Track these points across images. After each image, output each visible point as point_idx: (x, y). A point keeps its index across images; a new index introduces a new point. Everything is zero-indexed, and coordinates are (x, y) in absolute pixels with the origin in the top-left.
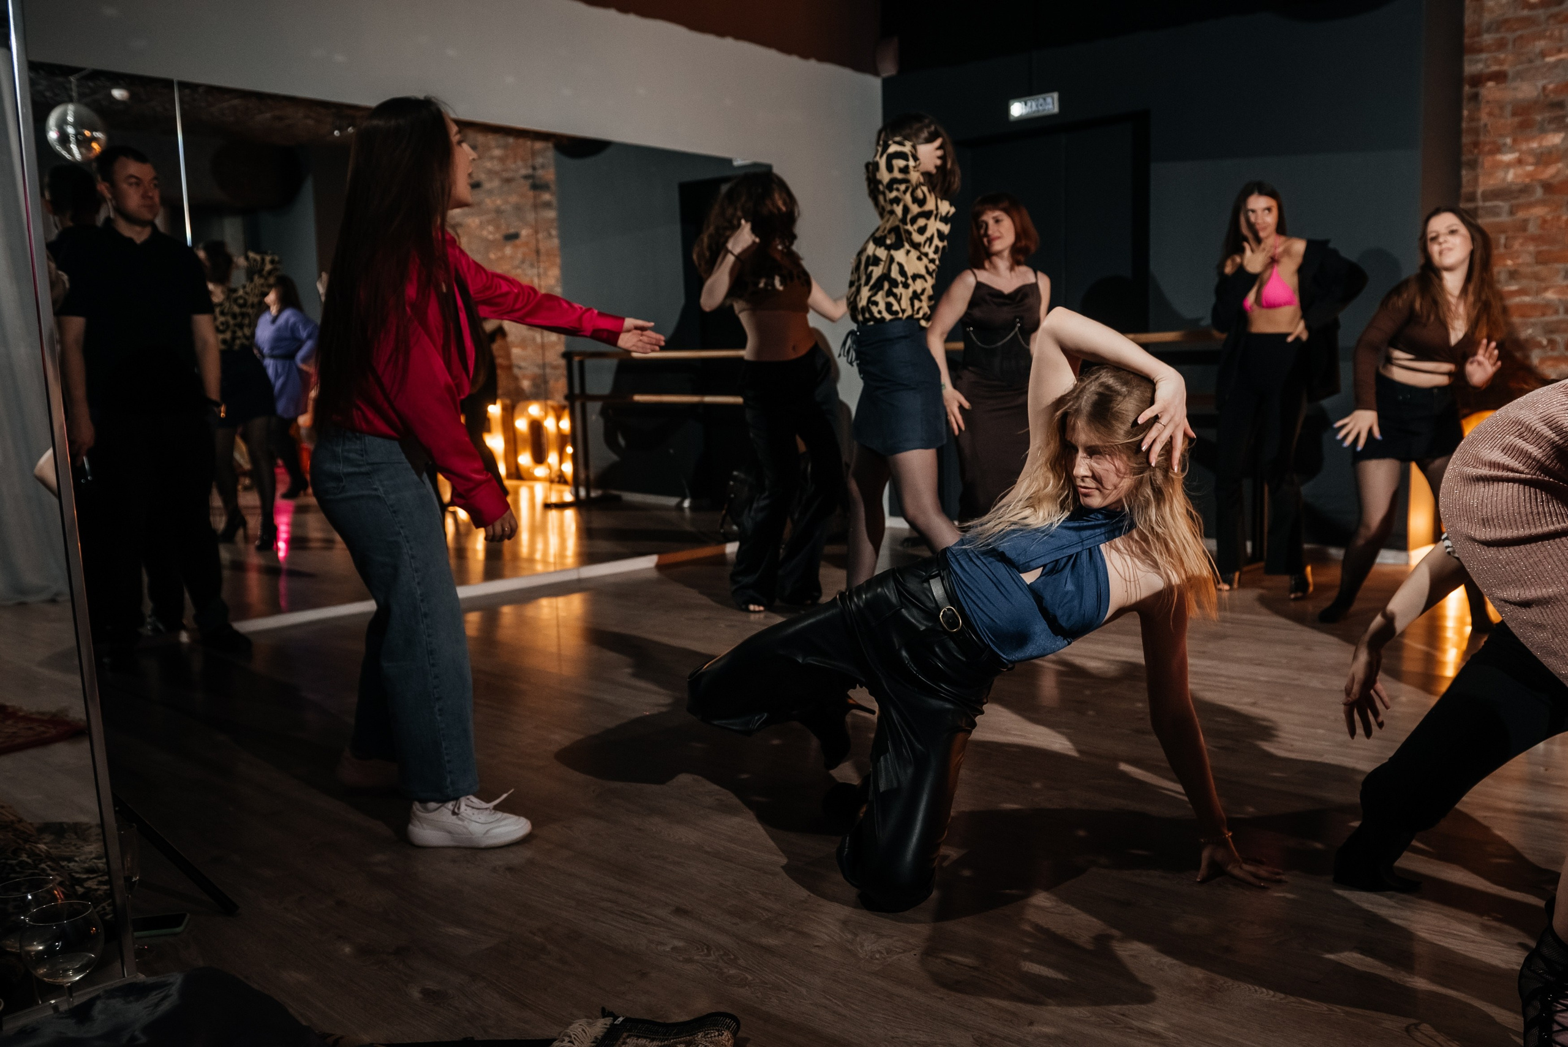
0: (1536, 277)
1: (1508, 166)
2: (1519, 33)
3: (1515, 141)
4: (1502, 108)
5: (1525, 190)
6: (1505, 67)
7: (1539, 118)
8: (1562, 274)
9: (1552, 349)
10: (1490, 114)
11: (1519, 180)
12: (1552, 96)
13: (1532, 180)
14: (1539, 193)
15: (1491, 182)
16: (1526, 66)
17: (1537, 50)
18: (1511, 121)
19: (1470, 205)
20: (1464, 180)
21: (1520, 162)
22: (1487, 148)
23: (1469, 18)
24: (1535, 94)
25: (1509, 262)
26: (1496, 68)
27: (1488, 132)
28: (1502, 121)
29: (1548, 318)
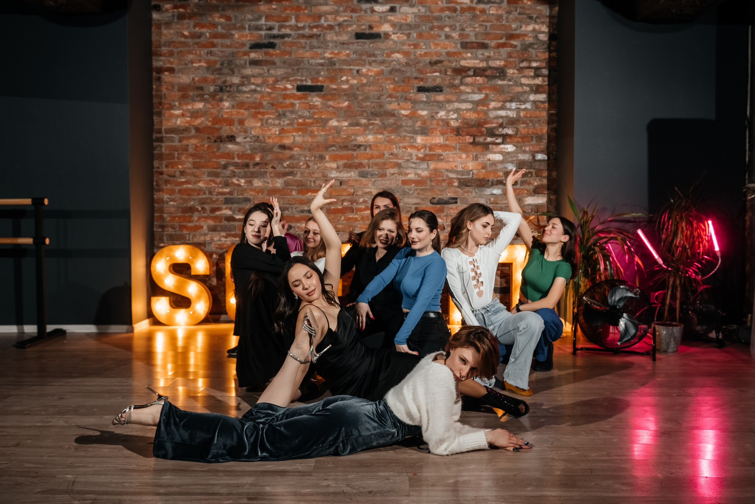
0: (194, 175)
1: (177, 116)
2: (180, 49)
3: (180, 104)
4: (173, 86)
5: (186, 130)
6: (173, 66)
7: (191, 94)
8: (207, 174)
9: (204, 213)
10: (167, 89)
11: (183, 125)
12: (197, 83)
13: (189, 125)
14: (193, 132)
15: (169, 124)
16: (184, 66)
17: (189, 59)
18: (177, 94)
19: (159, 135)
20: (155, 122)
21: (183, 115)
22: (166, 106)
23: (154, 38)
24: (189, 81)
25: (180, 167)
26: (169, 65)
27: (166, 98)
28: (173, 93)
29: (200, 197)
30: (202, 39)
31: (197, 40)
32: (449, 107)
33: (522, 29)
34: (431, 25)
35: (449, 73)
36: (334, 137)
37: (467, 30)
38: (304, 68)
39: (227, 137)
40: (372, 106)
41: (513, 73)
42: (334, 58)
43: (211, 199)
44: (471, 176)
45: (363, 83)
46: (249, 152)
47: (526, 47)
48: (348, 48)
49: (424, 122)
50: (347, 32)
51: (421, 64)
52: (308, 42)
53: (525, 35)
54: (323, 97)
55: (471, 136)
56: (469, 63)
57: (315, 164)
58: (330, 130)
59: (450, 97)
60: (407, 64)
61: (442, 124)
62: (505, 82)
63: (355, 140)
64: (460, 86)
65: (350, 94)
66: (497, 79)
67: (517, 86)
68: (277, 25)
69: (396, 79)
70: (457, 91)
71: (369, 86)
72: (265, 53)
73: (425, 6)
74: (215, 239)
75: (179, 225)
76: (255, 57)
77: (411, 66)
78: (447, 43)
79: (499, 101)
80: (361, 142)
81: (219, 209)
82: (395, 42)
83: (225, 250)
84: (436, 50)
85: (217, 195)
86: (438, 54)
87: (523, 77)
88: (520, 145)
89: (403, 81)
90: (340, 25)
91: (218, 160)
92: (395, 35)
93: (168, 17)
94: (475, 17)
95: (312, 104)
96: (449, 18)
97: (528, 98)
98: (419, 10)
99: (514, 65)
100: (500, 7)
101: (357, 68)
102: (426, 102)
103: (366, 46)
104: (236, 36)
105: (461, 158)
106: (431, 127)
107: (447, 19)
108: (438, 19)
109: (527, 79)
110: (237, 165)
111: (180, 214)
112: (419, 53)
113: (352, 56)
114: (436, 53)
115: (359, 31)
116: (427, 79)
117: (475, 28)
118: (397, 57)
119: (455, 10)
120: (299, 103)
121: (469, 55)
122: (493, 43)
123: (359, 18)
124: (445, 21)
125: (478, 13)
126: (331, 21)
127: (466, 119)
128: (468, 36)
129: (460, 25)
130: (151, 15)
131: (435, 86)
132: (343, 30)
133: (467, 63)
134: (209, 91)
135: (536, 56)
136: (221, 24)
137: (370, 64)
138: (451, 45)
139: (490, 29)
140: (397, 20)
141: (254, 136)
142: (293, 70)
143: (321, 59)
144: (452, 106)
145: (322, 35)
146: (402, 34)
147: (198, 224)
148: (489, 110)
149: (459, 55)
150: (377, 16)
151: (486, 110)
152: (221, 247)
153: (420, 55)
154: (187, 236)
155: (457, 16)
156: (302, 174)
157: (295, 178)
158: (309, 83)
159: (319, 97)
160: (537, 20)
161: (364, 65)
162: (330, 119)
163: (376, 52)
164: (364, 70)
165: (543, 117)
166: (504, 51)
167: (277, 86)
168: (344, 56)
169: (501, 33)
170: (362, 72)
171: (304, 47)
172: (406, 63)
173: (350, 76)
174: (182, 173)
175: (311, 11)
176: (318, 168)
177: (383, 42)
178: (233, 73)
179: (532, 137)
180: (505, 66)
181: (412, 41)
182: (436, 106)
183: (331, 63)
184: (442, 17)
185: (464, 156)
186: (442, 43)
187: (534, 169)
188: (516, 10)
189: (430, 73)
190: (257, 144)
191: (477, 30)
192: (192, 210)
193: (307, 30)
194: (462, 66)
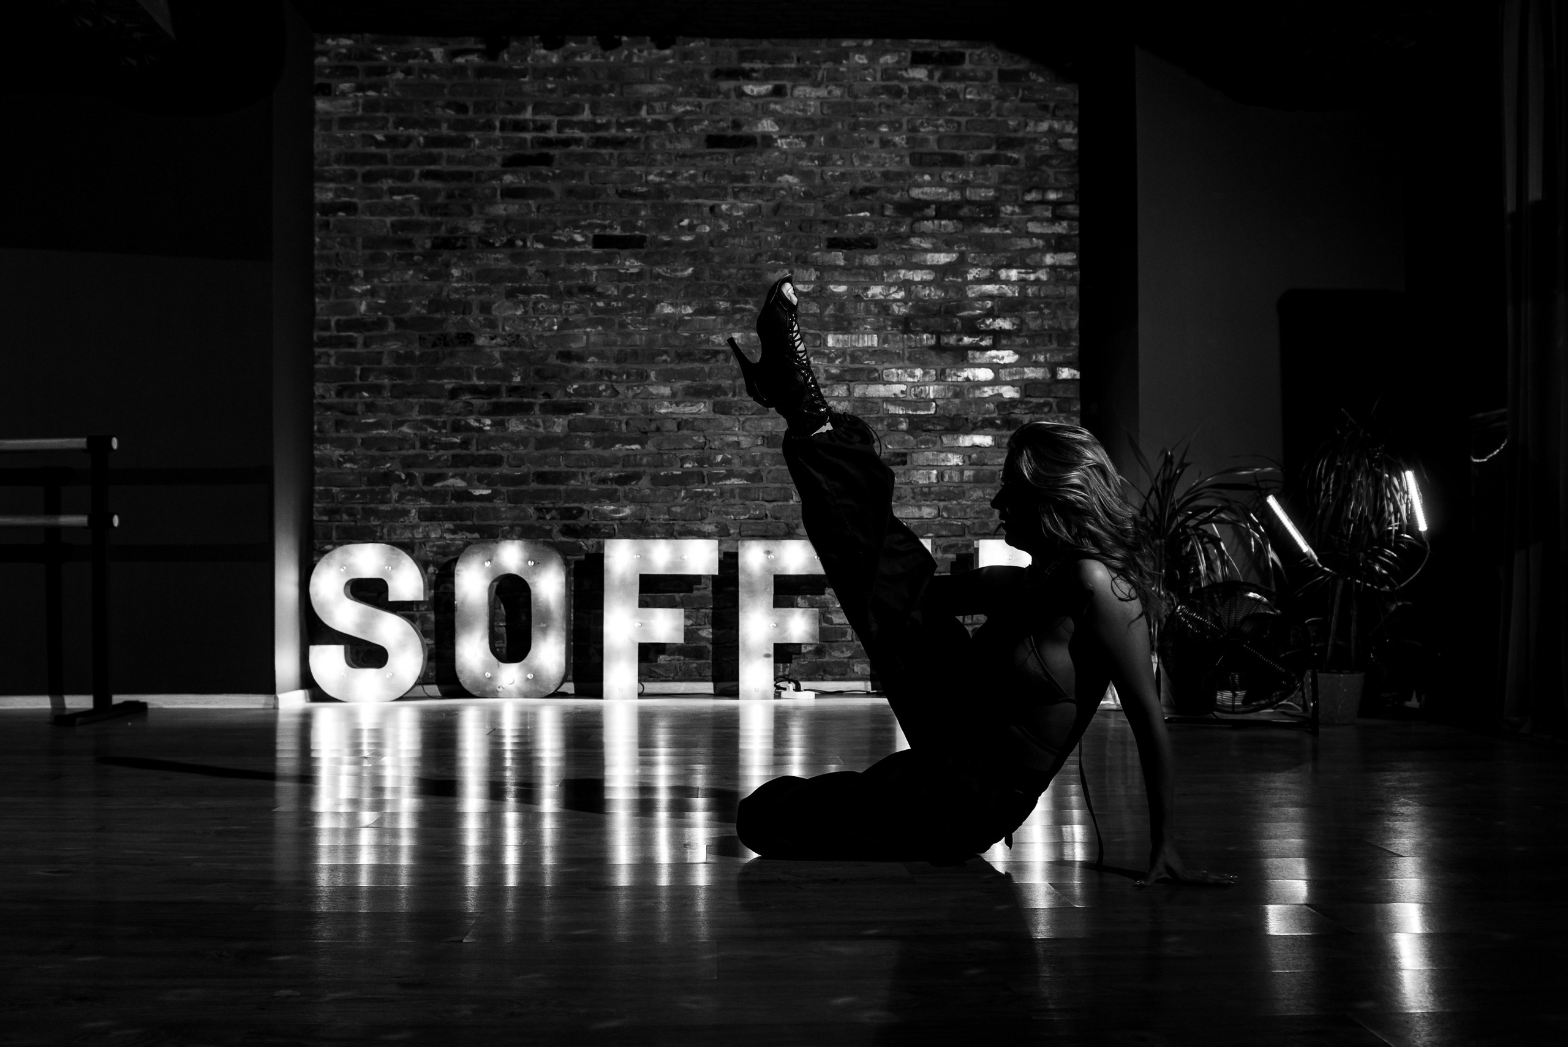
0: (392, 410)
2: (368, 168)
3: (367, 273)
4: (353, 239)
5: (378, 323)
6: (355, 200)
7: (389, 253)
8: (417, 408)
9: (411, 484)
10: (341, 243)
11: (372, 313)
12: (400, 233)
13: (384, 314)
14: (391, 327)
16: (375, 201)
17: (385, 188)
18: (361, 253)
19: (325, 334)
20: (318, 308)
21: (373, 293)
22: (341, 278)
23: (318, 146)
24: (385, 229)
25: (366, 394)
26: (347, 199)
27: (340, 261)
28: (355, 252)
29: (404, 452)
30: (412, 148)
31: (401, 151)
32: (888, 277)
33: (1028, 129)
34: (853, 120)
35: (887, 213)
36: (665, 337)
37: (922, 130)
38: (606, 204)
39: (458, 336)
40: (740, 276)
41: (1013, 213)
42: (665, 183)
43: (426, 456)
44: (932, 412)
45: (723, 231)
46: (500, 365)
47: (1037, 163)
48: (694, 165)
49: (841, 307)
50: (691, 136)
51: (834, 196)
52: (616, 153)
53: (1035, 140)
54: (643, 259)
55: (932, 333)
56: (926, 193)
57: (628, 388)
58: (658, 322)
59: (890, 258)
60: (808, 196)
61: (876, 311)
62: (997, 230)
63: (708, 341)
64: (909, 237)
65: (696, 254)
66: (981, 224)
67: (1020, 237)
68: (555, 120)
69: (786, 223)
70: (905, 246)
71: (734, 237)
72: (531, 174)
73: (841, 86)
74: (433, 536)
75: (363, 509)
76: (512, 183)
77: (814, 198)
78: (883, 155)
79: (987, 267)
80: (719, 345)
81: (441, 477)
82: (784, 152)
83: (451, 557)
84: (862, 169)
85: (437, 449)
86: (867, 176)
87: (1031, 220)
88: (1026, 350)
89: (800, 228)
90: (677, 121)
91: (440, 382)
92: (783, 140)
93: (346, 107)
94: (938, 106)
95: (622, 271)
96: (888, 107)
97: (1042, 260)
98: (830, 92)
99: (1014, 198)
100: (985, 86)
101: (711, 202)
102: (844, 268)
103: (727, 161)
104: (477, 142)
105: (912, 376)
106: (855, 316)
107: (883, 110)
108: (867, 109)
109: (1039, 225)
110: (475, 391)
111: (364, 488)
112: (830, 173)
113: (700, 180)
114: (864, 174)
115: (714, 132)
116: (846, 224)
117: (937, 126)
118: (788, 181)
119: (898, 93)
120: (598, 271)
121: (927, 177)
122: (972, 157)
123: (714, 109)
124: (881, 112)
125: (944, 98)
126: (660, 114)
127: (922, 300)
128: (924, 141)
129: (908, 121)
130: (314, 104)
131: (861, 237)
132: (684, 130)
133: (922, 193)
134: (423, 247)
135: (1056, 180)
136: (448, 121)
137: (736, 195)
138: (891, 159)
139: (967, 129)
140: (788, 112)
141: (510, 335)
142: (587, 207)
143: (641, 185)
144: (894, 276)
145: (643, 140)
146: (797, 137)
147: (399, 506)
148: (967, 283)
149: (907, 178)
150: (748, 104)
151: (961, 283)
152: (444, 550)
153: (832, 176)
154: (379, 529)
155: (902, 103)
156: (603, 407)
157: (591, 416)
158: (618, 232)
159: (637, 259)
160: (1058, 113)
161: (724, 198)
162: (658, 302)
163: (748, 172)
164: (724, 207)
165: (1071, 296)
166: (993, 172)
167: (555, 238)
168: (685, 179)
169: (988, 137)
170: (721, 210)
171: (609, 164)
172: (804, 193)
173: (697, 218)
174: (370, 408)
175: (622, 94)
176: (635, 396)
177: (760, 154)
178: (471, 212)
179: (1050, 336)
180: (997, 199)
181: (815, 151)
182: (864, 275)
183: (659, 192)
184: (874, 106)
185: (918, 372)
186: (875, 155)
187: (1055, 397)
188: (1016, 94)
189: (852, 212)
190: (516, 349)
191: (941, 130)
192: (388, 478)
193: (613, 131)
194: (914, 199)
